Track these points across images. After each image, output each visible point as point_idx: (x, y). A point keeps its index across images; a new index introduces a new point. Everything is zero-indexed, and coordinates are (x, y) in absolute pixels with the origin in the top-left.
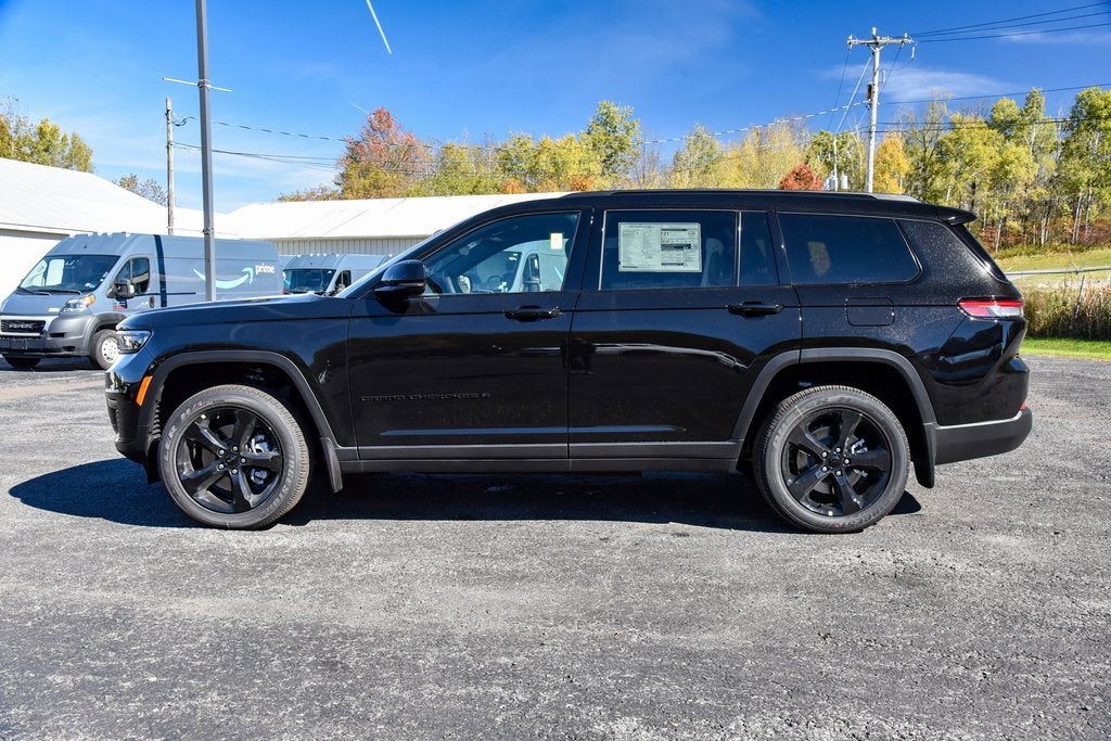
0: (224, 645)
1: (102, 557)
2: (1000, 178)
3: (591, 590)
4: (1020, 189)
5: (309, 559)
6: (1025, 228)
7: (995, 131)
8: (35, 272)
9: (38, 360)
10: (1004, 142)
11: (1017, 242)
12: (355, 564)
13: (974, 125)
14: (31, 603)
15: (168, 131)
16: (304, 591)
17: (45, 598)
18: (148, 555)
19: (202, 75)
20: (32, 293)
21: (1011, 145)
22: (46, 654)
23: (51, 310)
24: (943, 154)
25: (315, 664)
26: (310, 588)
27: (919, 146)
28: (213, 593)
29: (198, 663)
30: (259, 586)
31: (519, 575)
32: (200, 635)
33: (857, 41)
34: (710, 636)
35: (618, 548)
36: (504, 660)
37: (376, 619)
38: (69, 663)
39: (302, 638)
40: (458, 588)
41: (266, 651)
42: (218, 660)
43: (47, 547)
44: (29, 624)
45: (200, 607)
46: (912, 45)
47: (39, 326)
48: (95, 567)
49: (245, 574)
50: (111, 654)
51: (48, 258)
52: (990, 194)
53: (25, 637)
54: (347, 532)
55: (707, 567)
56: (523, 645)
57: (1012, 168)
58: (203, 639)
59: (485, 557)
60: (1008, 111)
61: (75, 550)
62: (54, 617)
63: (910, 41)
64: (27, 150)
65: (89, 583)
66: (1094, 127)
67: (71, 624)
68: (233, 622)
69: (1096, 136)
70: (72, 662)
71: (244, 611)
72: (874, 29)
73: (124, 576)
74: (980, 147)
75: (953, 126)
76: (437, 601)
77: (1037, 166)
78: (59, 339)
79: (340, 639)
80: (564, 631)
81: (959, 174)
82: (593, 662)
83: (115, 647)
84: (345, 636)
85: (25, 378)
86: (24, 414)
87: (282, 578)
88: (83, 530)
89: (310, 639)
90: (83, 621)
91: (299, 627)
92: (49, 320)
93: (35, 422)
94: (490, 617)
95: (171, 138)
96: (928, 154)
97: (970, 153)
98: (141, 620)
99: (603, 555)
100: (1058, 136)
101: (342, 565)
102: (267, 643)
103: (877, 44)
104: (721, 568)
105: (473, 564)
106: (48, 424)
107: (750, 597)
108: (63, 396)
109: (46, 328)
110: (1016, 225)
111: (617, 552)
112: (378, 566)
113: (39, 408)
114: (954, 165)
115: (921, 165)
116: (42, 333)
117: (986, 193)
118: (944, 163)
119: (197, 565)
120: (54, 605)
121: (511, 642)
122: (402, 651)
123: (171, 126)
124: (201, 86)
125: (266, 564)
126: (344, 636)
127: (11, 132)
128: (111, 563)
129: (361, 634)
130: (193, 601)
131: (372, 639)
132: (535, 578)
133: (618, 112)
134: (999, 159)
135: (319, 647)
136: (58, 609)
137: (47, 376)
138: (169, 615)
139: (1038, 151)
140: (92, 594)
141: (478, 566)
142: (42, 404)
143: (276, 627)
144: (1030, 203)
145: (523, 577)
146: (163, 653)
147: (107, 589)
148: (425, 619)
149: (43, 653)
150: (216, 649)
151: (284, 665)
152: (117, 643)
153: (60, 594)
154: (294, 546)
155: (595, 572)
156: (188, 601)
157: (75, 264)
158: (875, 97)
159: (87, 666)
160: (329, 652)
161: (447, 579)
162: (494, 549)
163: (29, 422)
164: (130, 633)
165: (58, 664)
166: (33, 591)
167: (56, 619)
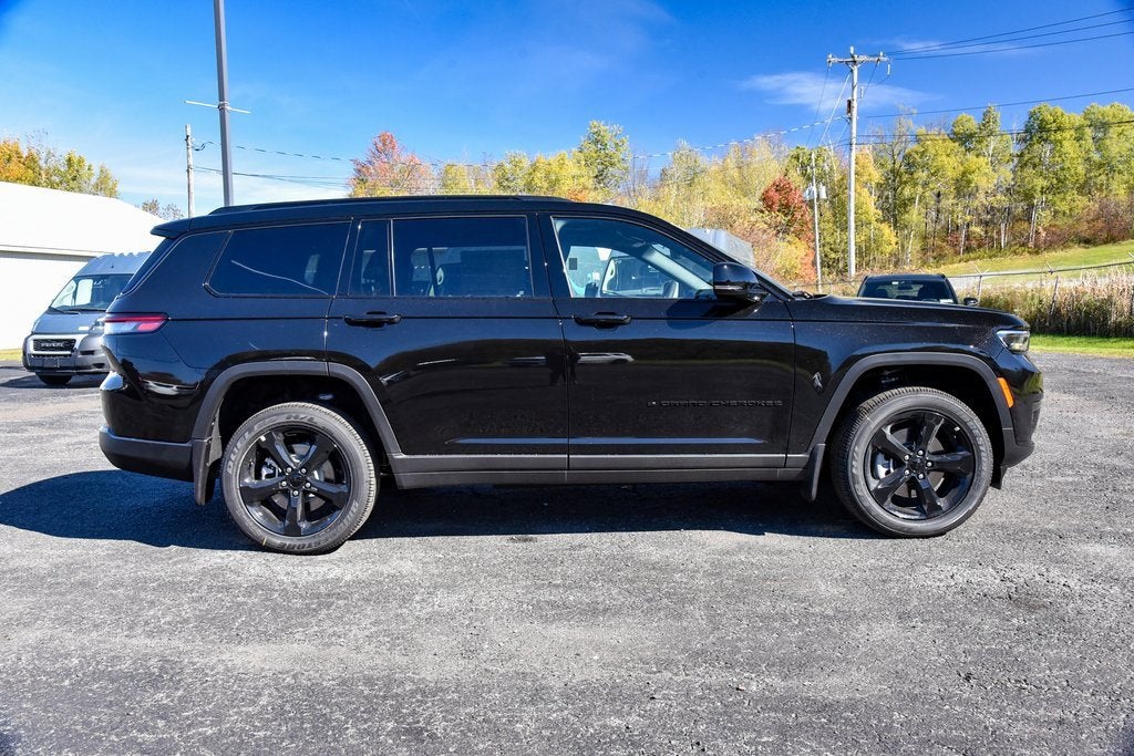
0: (287, 708)
1: (142, 595)
2: (963, 186)
3: (685, 624)
4: (981, 196)
5: (366, 593)
6: (986, 232)
7: (957, 144)
8: (65, 293)
9: (70, 377)
10: (965, 155)
11: (980, 246)
12: (418, 598)
13: (937, 138)
14: (68, 656)
15: (188, 156)
16: (367, 633)
17: (83, 648)
18: (192, 591)
19: (222, 98)
20: (62, 313)
21: (971, 157)
22: (86, 724)
23: (81, 329)
24: (911, 165)
25: (396, 733)
26: (374, 629)
27: (889, 158)
28: (267, 637)
29: (262, 734)
30: (316, 629)
31: (601, 607)
32: (259, 694)
33: (836, 60)
34: (835, 680)
35: (698, 571)
36: (615, 722)
37: (455, 668)
38: (113, 737)
39: (376, 696)
40: (538, 626)
41: (337, 715)
42: (284, 728)
43: (83, 584)
44: (67, 683)
45: (254, 657)
46: (888, 62)
47: (69, 344)
48: (135, 608)
49: (299, 612)
50: (161, 723)
51: (77, 279)
52: (955, 201)
53: (62, 701)
54: (402, 559)
55: (803, 591)
56: (632, 701)
57: (974, 177)
58: (263, 701)
59: (557, 586)
60: (968, 125)
61: (114, 587)
62: (94, 673)
63: (886, 59)
64: (56, 179)
65: (130, 628)
66: (1045, 140)
67: (113, 681)
68: (295, 677)
69: (1048, 147)
70: (117, 735)
71: (304, 661)
72: (852, 48)
73: (168, 619)
74: (944, 158)
75: (918, 140)
76: (517, 644)
77: (996, 175)
78: (89, 357)
79: (419, 697)
80: (671, 678)
81: (925, 184)
82: (718, 721)
83: (162, 712)
84: (425, 692)
85: (57, 395)
86: (58, 432)
87: (341, 618)
88: (120, 562)
89: (385, 697)
90: (126, 678)
91: (369, 681)
92: (79, 338)
93: (68, 440)
94: (582, 662)
95: (191, 163)
96: (897, 166)
97: (935, 164)
98: (190, 675)
99: (685, 580)
100: (1014, 149)
101: (404, 599)
102: (337, 704)
103: (855, 62)
104: (816, 592)
105: (546, 595)
106: (81, 443)
107: (863, 627)
108: (94, 412)
109: (77, 346)
110: (977, 230)
111: (699, 575)
112: (445, 601)
113: (72, 426)
114: (922, 175)
115: (891, 176)
116: (73, 351)
117: (951, 201)
118: (912, 174)
119: (246, 603)
120: (94, 657)
121: (615, 696)
122: (493, 711)
123: (190, 150)
124: (222, 109)
125: (322, 599)
126: (423, 693)
127: (42, 163)
128: (152, 602)
129: (441, 690)
130: (247, 649)
131: (455, 696)
132: (618, 612)
133: (608, 130)
134: (962, 169)
135: (397, 709)
136: (98, 663)
137: (79, 393)
138: (221, 668)
139: (995, 163)
140: (134, 641)
141: (552, 597)
142: (74, 421)
143: (344, 682)
144: (991, 210)
145: (606, 610)
146: (218, 719)
147: (150, 635)
148: (509, 667)
149: (84, 723)
150: (280, 713)
151: (361, 734)
152: (165, 707)
153: (99, 642)
154: (348, 578)
155: (683, 600)
156: (241, 649)
157: (102, 283)
158: (855, 112)
159: (133, 741)
160: (409, 715)
161: (522, 616)
162: (564, 577)
163: (63, 441)
164: (180, 693)
165: (101, 740)
166: (71, 640)
167: (97, 676)
